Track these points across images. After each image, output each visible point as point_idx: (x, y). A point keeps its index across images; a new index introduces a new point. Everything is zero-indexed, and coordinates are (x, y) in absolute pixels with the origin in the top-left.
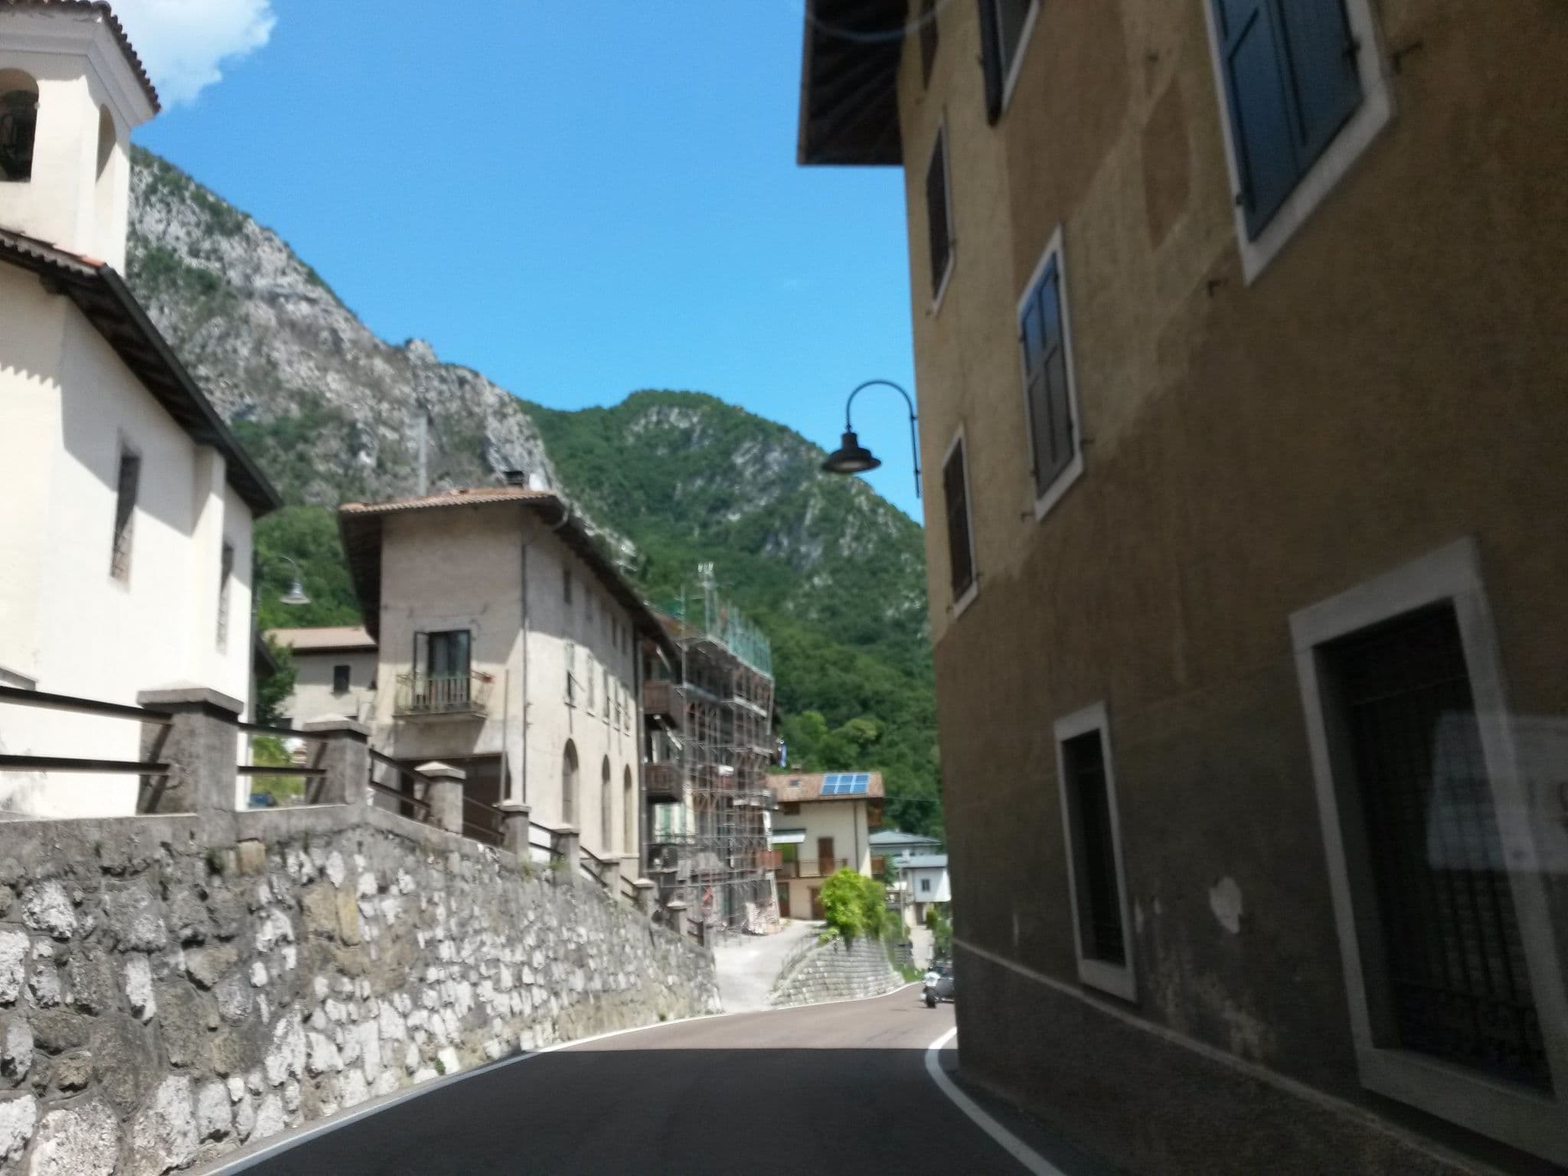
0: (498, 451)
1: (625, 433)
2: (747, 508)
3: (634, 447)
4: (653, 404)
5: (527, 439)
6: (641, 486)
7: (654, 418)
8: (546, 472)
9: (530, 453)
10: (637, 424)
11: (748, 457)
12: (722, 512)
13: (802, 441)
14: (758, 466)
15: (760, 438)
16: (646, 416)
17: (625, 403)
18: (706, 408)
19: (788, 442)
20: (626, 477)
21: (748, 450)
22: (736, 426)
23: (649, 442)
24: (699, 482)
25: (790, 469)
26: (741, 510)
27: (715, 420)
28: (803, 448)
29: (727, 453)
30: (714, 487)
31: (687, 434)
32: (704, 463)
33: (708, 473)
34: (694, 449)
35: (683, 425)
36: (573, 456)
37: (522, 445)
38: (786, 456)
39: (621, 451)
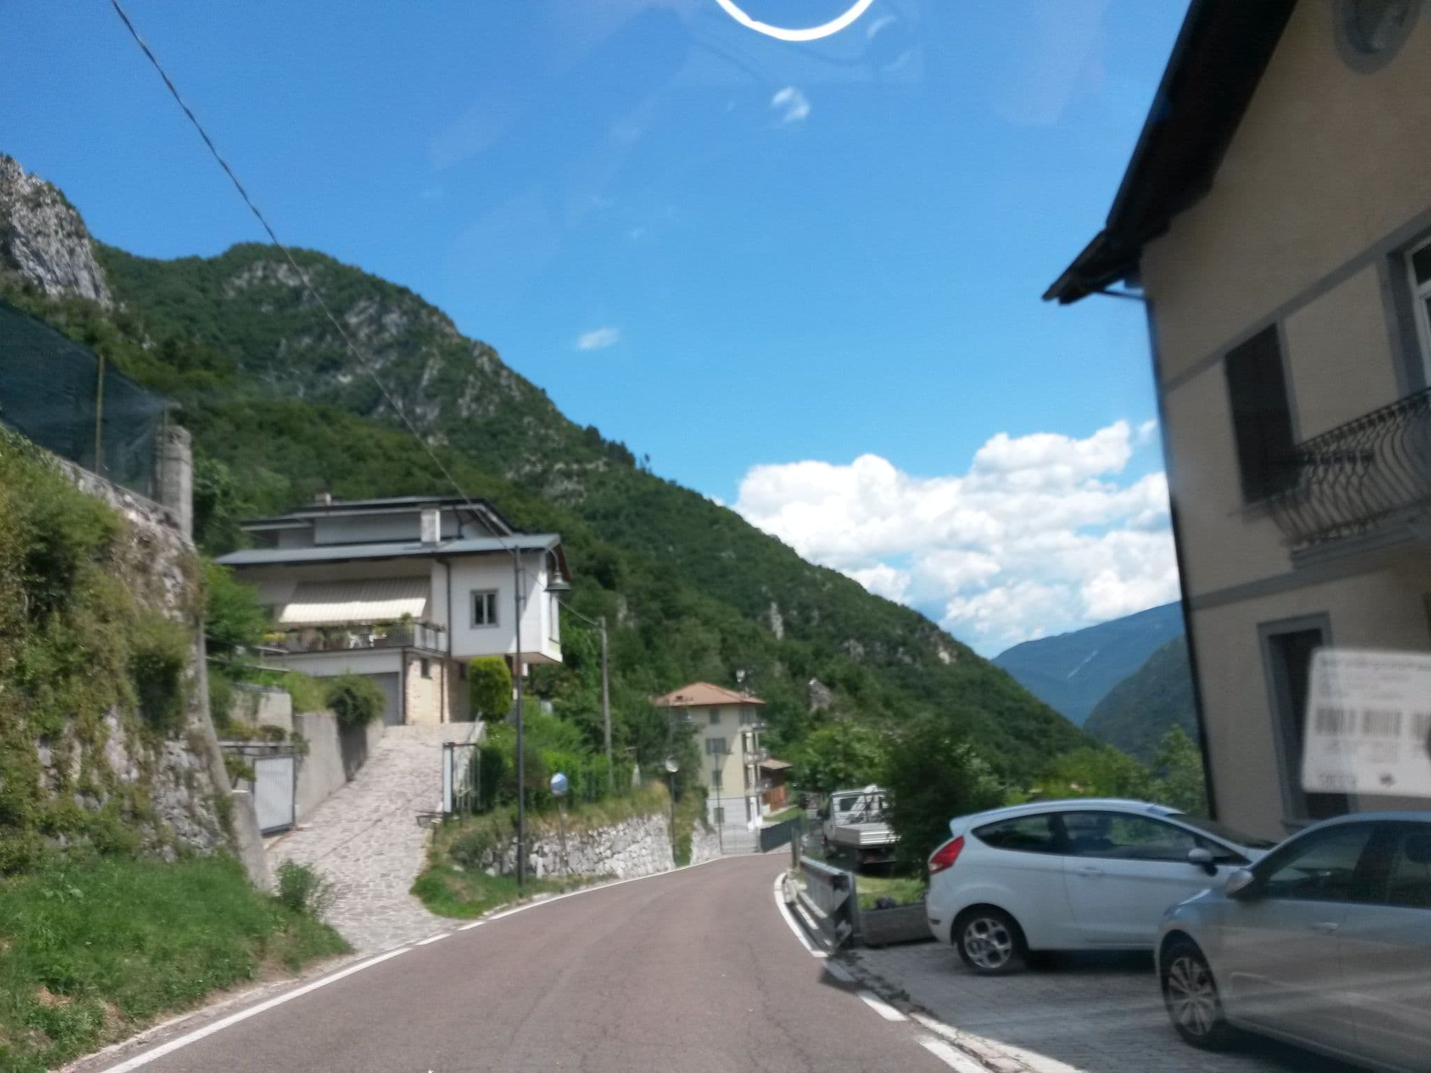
0: (26, 244)
1: (225, 286)
2: (359, 370)
3: (234, 301)
4: (258, 258)
5: (69, 235)
6: (240, 341)
7: (260, 273)
8: (93, 277)
9: (72, 252)
10: (239, 277)
11: (362, 317)
12: (332, 372)
13: (424, 305)
14: (374, 327)
15: (378, 298)
16: (250, 270)
17: (227, 256)
18: (320, 267)
19: (408, 304)
20: (221, 330)
21: (365, 309)
22: (351, 285)
23: (253, 297)
24: (307, 340)
25: (408, 331)
26: (353, 373)
27: (329, 279)
28: (424, 313)
29: (340, 312)
30: (324, 346)
31: (297, 293)
32: (313, 320)
33: (317, 330)
34: (303, 308)
35: (292, 282)
36: (160, 303)
37: (61, 241)
38: (405, 319)
39: (218, 304)
